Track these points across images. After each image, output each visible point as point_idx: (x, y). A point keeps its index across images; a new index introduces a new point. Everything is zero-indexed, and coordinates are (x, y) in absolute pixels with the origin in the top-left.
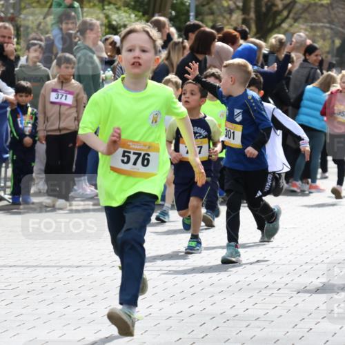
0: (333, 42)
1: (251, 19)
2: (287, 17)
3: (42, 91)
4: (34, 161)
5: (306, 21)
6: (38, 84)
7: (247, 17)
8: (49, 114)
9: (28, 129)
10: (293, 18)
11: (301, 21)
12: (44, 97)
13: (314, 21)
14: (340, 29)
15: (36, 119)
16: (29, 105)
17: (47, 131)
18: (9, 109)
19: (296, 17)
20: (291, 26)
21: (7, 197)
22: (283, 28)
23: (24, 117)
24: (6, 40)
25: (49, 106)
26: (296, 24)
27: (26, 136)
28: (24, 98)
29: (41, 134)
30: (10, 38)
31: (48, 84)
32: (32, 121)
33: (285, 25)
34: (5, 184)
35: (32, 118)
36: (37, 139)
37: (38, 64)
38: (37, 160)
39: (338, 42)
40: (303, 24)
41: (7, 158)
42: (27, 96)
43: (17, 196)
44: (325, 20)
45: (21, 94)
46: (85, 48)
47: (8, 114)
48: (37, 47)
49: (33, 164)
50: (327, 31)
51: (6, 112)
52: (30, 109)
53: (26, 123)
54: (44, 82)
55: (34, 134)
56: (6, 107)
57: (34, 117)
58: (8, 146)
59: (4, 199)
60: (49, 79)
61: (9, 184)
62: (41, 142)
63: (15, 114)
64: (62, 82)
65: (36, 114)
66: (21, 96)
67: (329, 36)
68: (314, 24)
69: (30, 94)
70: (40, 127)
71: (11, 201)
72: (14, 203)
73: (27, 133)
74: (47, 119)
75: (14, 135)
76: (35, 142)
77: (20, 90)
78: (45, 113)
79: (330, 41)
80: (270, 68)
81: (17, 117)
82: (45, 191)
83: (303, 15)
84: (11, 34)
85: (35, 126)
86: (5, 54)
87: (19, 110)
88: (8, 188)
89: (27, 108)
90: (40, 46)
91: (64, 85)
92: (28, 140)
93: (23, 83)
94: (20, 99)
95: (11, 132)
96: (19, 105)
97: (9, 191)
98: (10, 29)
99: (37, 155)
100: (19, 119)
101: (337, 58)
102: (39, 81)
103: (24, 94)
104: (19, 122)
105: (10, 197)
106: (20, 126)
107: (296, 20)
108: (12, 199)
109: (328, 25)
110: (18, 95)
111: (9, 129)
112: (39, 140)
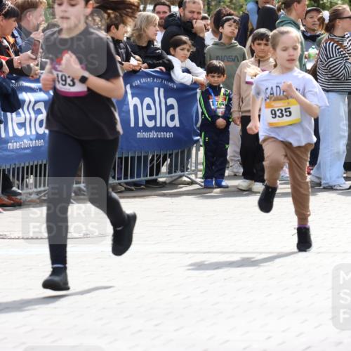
3: (238, 72)
4: (228, 144)
6: (232, 63)
8: (244, 95)
9: (221, 111)
12: (240, 78)
15: (230, 100)
16: (221, 86)
17: (242, 112)
18: (199, 91)
21: (199, 180)
23: (216, 98)
24: (195, 16)
25: (244, 86)
27: (219, 117)
28: (216, 79)
29: (236, 115)
30: (199, 13)
31: (244, 64)
32: (225, 103)
34: (196, 167)
35: (225, 99)
36: (230, 120)
37: (234, 41)
38: (231, 142)
41: (198, 140)
42: (219, 77)
43: (210, 180)
45: (213, 74)
46: (289, 23)
47: (199, 96)
48: (231, 22)
49: (227, 146)
51: (196, 93)
52: (223, 90)
53: (218, 104)
54: (239, 61)
55: (227, 116)
56: (196, 89)
57: (227, 98)
58: (198, 128)
59: (196, 183)
60: (244, 58)
61: (201, 167)
62: (236, 124)
63: (206, 96)
64: (259, 61)
65: (229, 95)
66: (213, 77)
69: (223, 74)
70: (234, 108)
71: (203, 184)
72: (206, 187)
73: (220, 115)
74: (241, 100)
75: (205, 116)
76: (228, 124)
77: (211, 70)
78: (240, 94)
81: (209, 99)
82: (241, 174)
84: (200, 9)
85: (228, 107)
86: (194, 31)
87: (211, 91)
88: (200, 171)
89: (220, 89)
90: (235, 21)
91: (261, 64)
92: (221, 122)
93: (215, 62)
94: (212, 79)
95: (203, 113)
96: (211, 86)
97: (200, 174)
98: (199, 4)
99: (231, 136)
100: (211, 100)
102: (234, 60)
103: (216, 75)
104: (211, 103)
105: (202, 180)
106: (213, 107)
108: (204, 182)
110: (210, 75)
111: (200, 111)
112: (233, 121)
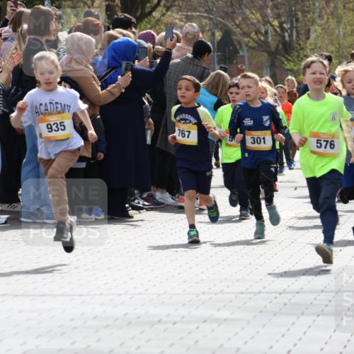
0: (213, 34)
1: (117, 5)
2: (158, 4)
5: (180, 9)
7: (112, 4)
10: (165, 6)
11: (174, 9)
13: (189, 10)
14: (220, 20)
19: (168, 5)
20: (163, 15)
22: (154, 17)
26: (169, 13)
33: (156, 14)
39: (218, 35)
40: (177, 13)
44: (201, 9)
50: (205, 21)
67: (207, 28)
68: (189, 14)
79: (210, 33)
80: (141, 62)
83: (177, 3)
101: (219, 54)
107: (168, 9)
109: (206, 15)
